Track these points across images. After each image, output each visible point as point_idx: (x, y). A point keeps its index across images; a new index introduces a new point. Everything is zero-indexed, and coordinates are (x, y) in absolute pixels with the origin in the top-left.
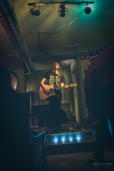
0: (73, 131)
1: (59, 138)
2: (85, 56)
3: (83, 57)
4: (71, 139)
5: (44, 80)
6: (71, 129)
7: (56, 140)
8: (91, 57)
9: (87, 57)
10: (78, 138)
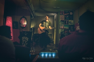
0: (51, 51)
1: (45, 54)
2: (62, 13)
3: (61, 14)
4: (50, 55)
5: (41, 24)
6: (51, 50)
7: (43, 55)
8: (65, 14)
9: (63, 14)
10: (54, 55)
